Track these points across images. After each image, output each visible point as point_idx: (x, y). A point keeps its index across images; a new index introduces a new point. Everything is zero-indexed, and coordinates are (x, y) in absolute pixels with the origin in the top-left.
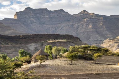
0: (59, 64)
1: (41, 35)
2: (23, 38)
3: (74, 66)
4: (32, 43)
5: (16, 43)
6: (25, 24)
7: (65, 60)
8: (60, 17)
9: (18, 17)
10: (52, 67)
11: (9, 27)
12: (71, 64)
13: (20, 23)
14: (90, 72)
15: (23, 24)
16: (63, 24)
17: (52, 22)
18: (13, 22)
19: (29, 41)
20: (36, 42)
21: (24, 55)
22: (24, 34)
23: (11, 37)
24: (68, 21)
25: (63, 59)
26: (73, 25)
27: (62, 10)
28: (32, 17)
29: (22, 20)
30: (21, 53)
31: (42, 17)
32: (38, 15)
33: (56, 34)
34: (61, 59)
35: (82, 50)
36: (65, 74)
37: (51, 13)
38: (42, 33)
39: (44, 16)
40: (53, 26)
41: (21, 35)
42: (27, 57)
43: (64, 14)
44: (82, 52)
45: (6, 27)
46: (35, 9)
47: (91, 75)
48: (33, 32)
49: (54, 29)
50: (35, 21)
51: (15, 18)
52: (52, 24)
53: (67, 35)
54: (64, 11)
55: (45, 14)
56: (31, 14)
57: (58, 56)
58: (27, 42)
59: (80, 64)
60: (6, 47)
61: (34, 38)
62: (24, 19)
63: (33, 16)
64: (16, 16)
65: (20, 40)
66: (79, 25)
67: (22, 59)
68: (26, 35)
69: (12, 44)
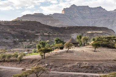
0: (85, 50)
1: (82, 27)
2: (67, 29)
3: (97, 53)
4: (74, 33)
5: (61, 33)
6: (71, 18)
7: (90, 48)
8: (99, 13)
9: (65, 12)
10: (78, 53)
11: (58, 20)
12: (95, 51)
13: (66, 17)
14: (110, 59)
15: (69, 18)
16: (101, 19)
17: (92, 17)
18: (61, 16)
19: (72, 32)
20: (77, 33)
21: (59, 42)
22: (69, 26)
23: (58, 28)
24: (105, 16)
25: (89, 46)
26: (109, 20)
27: (100, 7)
28: (76, 13)
29: (68, 14)
30: (56, 41)
31: (85, 12)
32: (81, 11)
33: (94, 27)
34: (87, 46)
35: (107, 40)
36: (86, 60)
37: (92, 10)
38: (83, 26)
39: (85, 11)
40: (93, 20)
41: (66, 27)
42: (61, 44)
43: (102, 10)
44: (106, 41)
45: (55, 20)
46: (79, 6)
47: (109, 61)
48: (76, 24)
49: (93, 22)
50: (78, 16)
51: (63, 13)
52: (92, 19)
53: (104, 28)
54: (102, 8)
55: (87, 10)
56: (75, 10)
57: (86, 44)
58: (71, 33)
59: (103, 51)
60: (53, 36)
61: (76, 29)
62: (69, 14)
63: (77, 11)
64: (63, 12)
65: (65, 30)
66: (114, 20)
67: (57, 45)
68: (70, 27)
69: (58, 34)
